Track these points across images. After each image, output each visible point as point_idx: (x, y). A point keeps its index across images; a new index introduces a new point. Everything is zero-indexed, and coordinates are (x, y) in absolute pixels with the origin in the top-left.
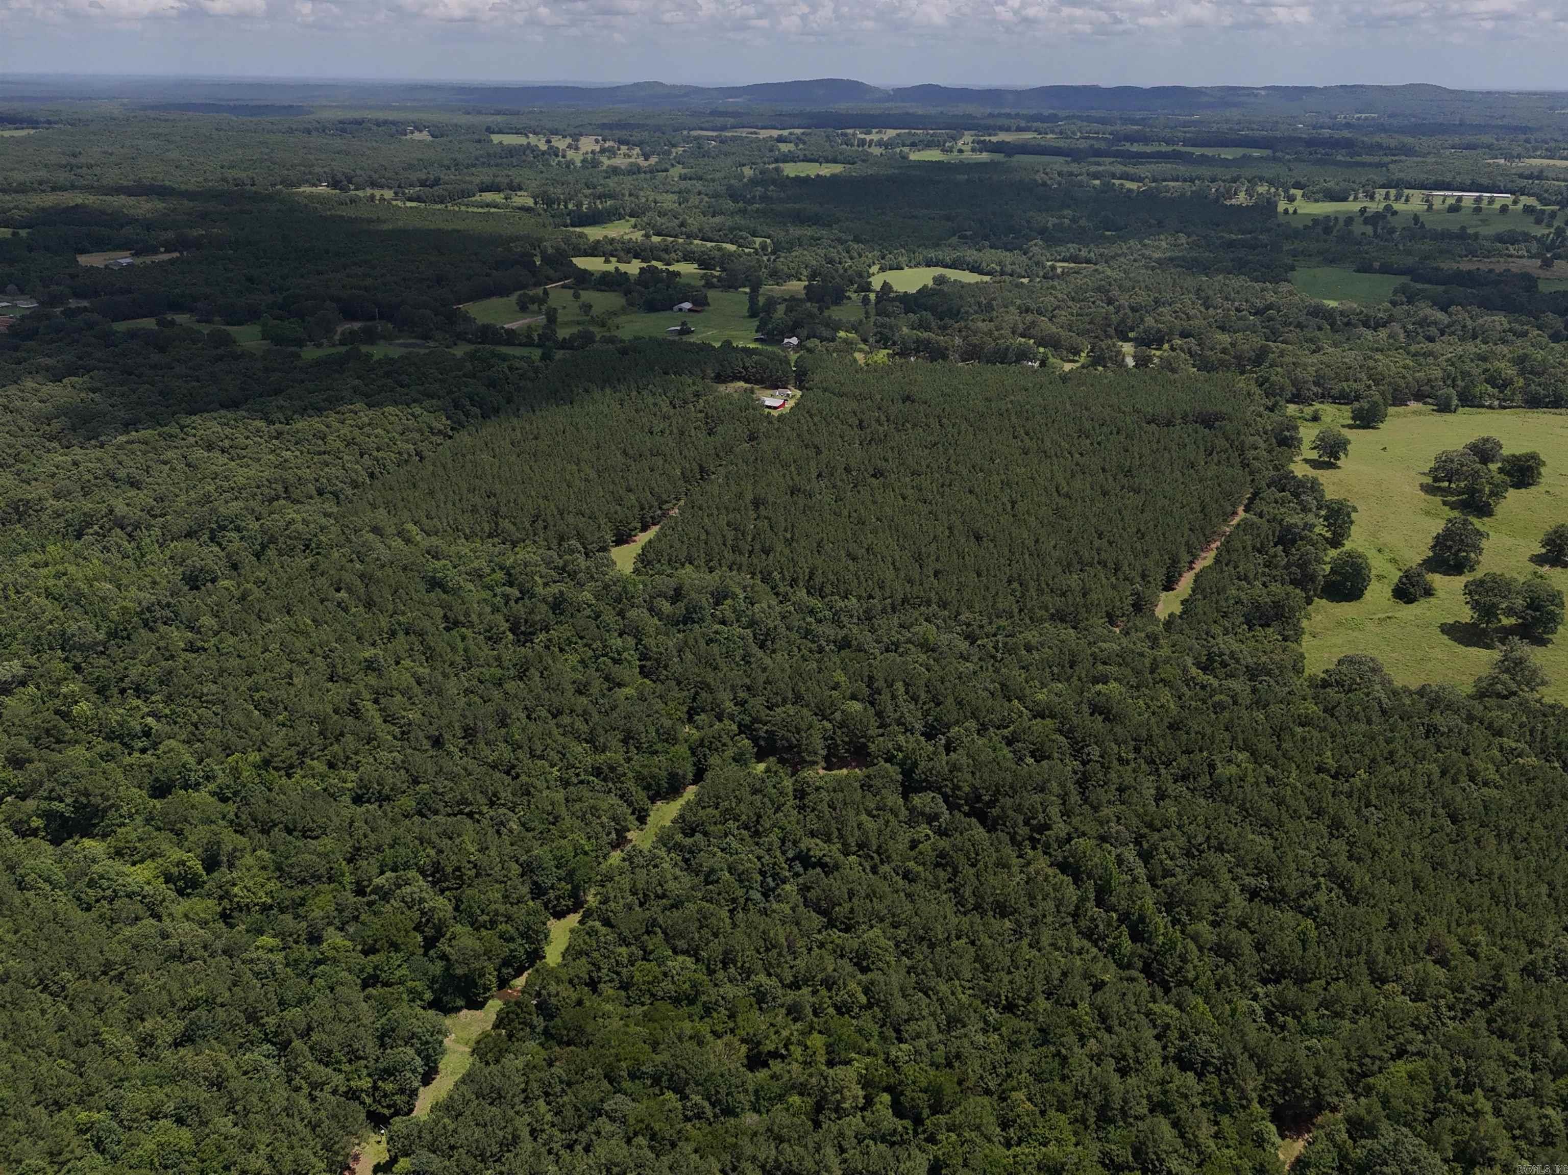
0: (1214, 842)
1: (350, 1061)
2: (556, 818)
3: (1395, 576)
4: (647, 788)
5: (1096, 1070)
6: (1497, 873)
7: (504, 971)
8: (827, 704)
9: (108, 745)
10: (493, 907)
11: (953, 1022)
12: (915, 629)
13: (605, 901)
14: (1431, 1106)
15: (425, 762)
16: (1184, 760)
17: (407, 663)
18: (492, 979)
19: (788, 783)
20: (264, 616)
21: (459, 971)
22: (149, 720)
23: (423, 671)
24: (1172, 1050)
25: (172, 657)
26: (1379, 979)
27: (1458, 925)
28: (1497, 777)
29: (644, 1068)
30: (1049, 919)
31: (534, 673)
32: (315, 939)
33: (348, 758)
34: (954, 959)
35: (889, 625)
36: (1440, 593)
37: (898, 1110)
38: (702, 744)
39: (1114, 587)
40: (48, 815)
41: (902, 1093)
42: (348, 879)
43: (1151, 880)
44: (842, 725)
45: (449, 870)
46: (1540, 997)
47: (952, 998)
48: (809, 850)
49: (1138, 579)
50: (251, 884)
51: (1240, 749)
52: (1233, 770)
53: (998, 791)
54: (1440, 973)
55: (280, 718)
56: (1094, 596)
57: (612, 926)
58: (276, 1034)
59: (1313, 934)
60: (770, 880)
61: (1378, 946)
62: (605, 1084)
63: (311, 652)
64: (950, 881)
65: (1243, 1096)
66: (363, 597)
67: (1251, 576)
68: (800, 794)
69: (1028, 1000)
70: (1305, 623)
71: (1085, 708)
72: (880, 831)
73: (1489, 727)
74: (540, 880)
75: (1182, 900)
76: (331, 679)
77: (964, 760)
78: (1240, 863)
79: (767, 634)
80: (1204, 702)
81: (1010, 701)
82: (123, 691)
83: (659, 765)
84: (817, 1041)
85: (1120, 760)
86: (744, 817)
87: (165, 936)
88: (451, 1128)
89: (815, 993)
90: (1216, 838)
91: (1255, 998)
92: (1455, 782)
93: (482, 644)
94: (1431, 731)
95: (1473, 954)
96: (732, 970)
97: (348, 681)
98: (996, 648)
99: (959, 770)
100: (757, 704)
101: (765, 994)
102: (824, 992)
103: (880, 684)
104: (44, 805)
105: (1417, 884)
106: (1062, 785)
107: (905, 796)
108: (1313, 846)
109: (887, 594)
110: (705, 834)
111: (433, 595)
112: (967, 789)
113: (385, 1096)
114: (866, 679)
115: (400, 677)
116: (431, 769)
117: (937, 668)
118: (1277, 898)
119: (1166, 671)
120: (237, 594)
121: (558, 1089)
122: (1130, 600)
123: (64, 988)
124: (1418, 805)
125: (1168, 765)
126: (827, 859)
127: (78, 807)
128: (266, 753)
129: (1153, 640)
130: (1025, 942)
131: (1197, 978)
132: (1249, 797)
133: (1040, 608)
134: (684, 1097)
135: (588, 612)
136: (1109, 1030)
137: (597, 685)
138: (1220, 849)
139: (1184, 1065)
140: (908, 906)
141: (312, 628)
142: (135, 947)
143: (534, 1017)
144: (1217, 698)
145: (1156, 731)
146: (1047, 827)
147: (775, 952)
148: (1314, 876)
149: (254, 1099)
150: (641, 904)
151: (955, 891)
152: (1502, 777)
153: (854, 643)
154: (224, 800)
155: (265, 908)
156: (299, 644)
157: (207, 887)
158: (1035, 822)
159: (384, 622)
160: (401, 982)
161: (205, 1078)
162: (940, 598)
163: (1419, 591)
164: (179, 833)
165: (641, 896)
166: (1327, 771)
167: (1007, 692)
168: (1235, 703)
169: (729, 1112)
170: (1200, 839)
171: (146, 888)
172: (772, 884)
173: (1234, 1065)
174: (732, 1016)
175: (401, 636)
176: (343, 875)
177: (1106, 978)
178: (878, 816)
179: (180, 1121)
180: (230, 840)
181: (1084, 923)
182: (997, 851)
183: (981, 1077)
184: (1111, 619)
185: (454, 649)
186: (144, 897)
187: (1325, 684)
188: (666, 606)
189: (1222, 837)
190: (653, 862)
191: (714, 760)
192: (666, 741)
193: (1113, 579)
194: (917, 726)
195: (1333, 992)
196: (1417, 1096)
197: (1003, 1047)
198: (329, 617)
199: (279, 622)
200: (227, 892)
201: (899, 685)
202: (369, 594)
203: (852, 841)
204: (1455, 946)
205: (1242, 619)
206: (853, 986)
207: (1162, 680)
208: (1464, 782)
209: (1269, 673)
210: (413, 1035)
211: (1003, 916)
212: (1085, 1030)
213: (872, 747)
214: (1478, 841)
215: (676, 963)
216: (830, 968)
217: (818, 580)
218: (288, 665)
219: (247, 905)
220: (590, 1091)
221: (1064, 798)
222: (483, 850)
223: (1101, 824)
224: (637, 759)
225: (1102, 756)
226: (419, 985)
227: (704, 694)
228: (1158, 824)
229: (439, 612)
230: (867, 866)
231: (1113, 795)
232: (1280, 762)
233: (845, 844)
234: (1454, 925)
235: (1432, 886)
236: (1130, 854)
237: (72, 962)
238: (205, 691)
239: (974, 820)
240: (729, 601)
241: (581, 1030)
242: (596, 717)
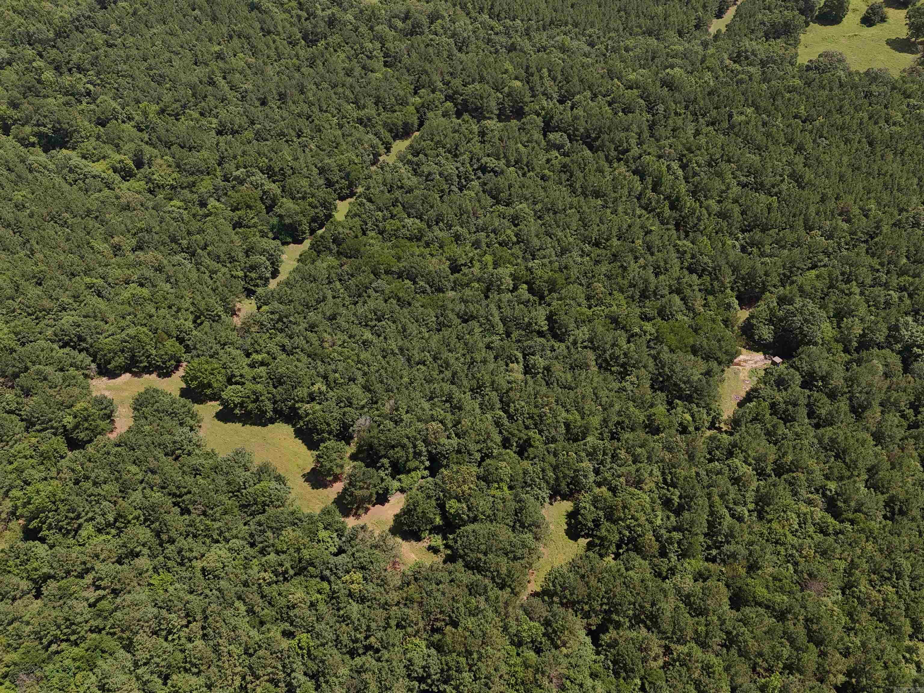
0: (725, 158)
1: (230, 262)
2: (337, 144)
3: (863, 9)
4: (390, 131)
5: (642, 272)
6: (890, 172)
7: (312, 224)
8: (500, 82)
9: (67, 98)
10: (303, 189)
11: (564, 251)
12: (558, 38)
13: (368, 188)
14: (825, 290)
15: (257, 111)
16: (714, 113)
17: (241, 55)
18: (306, 227)
19: (475, 128)
20: (149, 25)
21: (287, 221)
22: (89, 86)
23: (252, 60)
24: (686, 264)
25: (97, 49)
26: (809, 228)
27: (861, 200)
28: (902, 120)
29: (393, 269)
30: (624, 199)
31: (319, 63)
32: (203, 204)
33: (211, 110)
34: (568, 219)
35: (540, 38)
36: (890, 20)
37: (531, 290)
38: (423, 106)
39: (685, 13)
40: (39, 135)
41: (534, 283)
42: (218, 173)
43: (686, 179)
44: (509, 95)
45: (277, 169)
46: (900, 236)
47: (564, 239)
48: (486, 163)
49: (701, 9)
50: (163, 174)
51: (748, 106)
52: (743, 118)
53: (601, 132)
54: (845, 226)
55: (168, 86)
56: (671, 19)
57: (372, 202)
58: (188, 248)
59: (776, 205)
60: (463, 181)
61: (812, 209)
62: (372, 276)
63: (182, 47)
64: (568, 180)
65: (723, 285)
66: (210, 14)
67: (773, 6)
68: (482, 134)
69: (607, 240)
70: (802, 37)
71: (658, 84)
72: (529, 155)
73: (904, 93)
74: (330, 177)
75: (702, 189)
76: (196, 64)
77: (581, 113)
78: (740, 168)
79: (464, 42)
80: (731, 79)
81: (612, 80)
82: (70, 70)
83: (398, 118)
84: (488, 258)
85: (676, 114)
86: (448, 146)
87: (118, 198)
88: (289, 292)
89: (488, 236)
90: (727, 155)
91: (737, 239)
92: (876, 123)
93: (287, 46)
94: (868, 95)
95: (866, 216)
96: (441, 224)
97: (207, 65)
98: (607, 49)
99: (578, 119)
100: (457, 83)
101: (459, 236)
102: (492, 235)
103: (533, 70)
104: (36, 129)
105: (842, 178)
106: (639, 127)
107: (545, 135)
108: (784, 160)
109: (540, 18)
110: (426, 155)
111: (253, 13)
112: (582, 130)
113: (252, 280)
114: (525, 67)
115: (238, 62)
116: (261, 116)
117: (568, 60)
118: (759, 187)
119: (711, 62)
120: (131, 11)
121: (346, 277)
122: (694, 23)
123: (66, 222)
124: (851, 136)
125: (704, 116)
126: (497, 169)
127: (56, 131)
128: (162, 105)
129: (705, 45)
130: (609, 211)
131: (705, 229)
132: (750, 133)
133: (636, 27)
134: (415, 283)
135: (350, 27)
136: (652, 254)
137: (358, 70)
138: (729, 161)
139: (691, 270)
140: (543, 194)
141: (180, 32)
142: (103, 202)
143: (331, 244)
144: (739, 77)
145: (700, 95)
146: (628, 150)
147: (465, 216)
148: (781, 176)
149: (181, 276)
150: (389, 192)
151: (571, 186)
152: (905, 121)
153: (518, 47)
154: (140, 130)
155: (173, 187)
156: (173, 41)
157: (138, 176)
158: (620, 148)
159: (224, 29)
160: (255, 226)
161: (152, 266)
162: (574, 21)
163: (877, 18)
164: (117, 146)
165: (389, 186)
166: (800, 118)
167: (611, 74)
168: (751, 79)
169: (440, 290)
170: (718, 156)
171: (103, 174)
172: (464, 183)
173: (720, 270)
174: (441, 247)
175: (235, 39)
176: (215, 170)
177: (653, 228)
178: (528, 146)
179: (142, 285)
180: (148, 150)
181: (644, 201)
182: (597, 163)
183: (578, 278)
184: (680, 34)
185: (268, 47)
186: (103, 179)
187: (808, 68)
188: (400, 24)
189: (731, 154)
190: (395, 169)
191: (430, 115)
192: (401, 104)
193: (685, 8)
194: (554, 96)
195: (781, 235)
196: (818, 284)
197: (592, 263)
198: (189, 26)
199: (159, 28)
200: (150, 179)
201: (545, 70)
202: (213, 12)
203: (512, 159)
204: (856, 210)
205: (762, 34)
206: (509, 232)
207: (708, 67)
208: (882, 123)
209: (774, 62)
210: (264, 250)
211: (597, 198)
212: (638, 254)
213: (526, 109)
214: (882, 156)
215: (409, 221)
216: (497, 224)
217: (496, 10)
218: (168, 55)
219: (162, 185)
220: (362, 278)
221: (639, 135)
222: (296, 159)
223: (660, 149)
224: (384, 115)
225: (665, 111)
226: (265, 229)
227: (423, 77)
228: (693, 148)
229: (257, 25)
230: (520, 173)
231: (669, 133)
232: (772, 113)
233: (508, 161)
234: (858, 200)
235: (850, 180)
236: (675, 165)
237: (68, 209)
238: (120, 69)
239: (584, 146)
240: (440, 21)
241: (358, 251)
242: (358, 89)
